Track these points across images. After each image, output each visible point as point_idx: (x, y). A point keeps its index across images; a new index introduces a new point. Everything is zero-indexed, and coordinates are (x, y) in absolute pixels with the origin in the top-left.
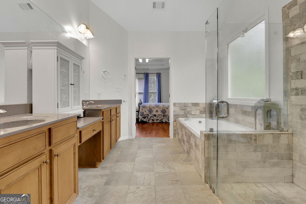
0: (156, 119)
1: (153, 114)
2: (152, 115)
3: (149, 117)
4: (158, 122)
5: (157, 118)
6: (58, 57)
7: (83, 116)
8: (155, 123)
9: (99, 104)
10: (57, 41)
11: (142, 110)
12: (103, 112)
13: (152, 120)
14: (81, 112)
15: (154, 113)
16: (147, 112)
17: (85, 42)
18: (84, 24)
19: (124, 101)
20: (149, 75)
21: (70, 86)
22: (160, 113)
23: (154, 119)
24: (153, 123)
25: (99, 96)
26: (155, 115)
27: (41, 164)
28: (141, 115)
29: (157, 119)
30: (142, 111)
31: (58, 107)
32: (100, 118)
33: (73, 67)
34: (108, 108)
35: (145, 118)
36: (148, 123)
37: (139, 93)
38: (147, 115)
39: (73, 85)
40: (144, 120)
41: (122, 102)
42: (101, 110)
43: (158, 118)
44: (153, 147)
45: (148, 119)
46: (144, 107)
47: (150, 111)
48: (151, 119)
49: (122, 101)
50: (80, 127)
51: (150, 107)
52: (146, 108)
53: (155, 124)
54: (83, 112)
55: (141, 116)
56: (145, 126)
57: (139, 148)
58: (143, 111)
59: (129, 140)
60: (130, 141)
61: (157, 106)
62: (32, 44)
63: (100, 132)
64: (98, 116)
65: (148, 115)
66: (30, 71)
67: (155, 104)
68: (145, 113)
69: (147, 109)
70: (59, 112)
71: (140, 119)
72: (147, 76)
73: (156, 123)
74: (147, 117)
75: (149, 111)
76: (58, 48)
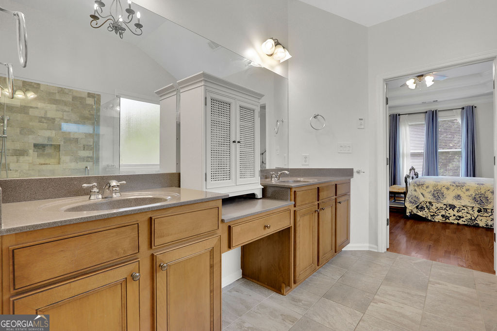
0: (454, 215)
1: (445, 202)
2: (442, 206)
3: (434, 207)
4: (460, 222)
5: (457, 214)
6: (206, 98)
7: (261, 197)
8: (453, 223)
9: (299, 176)
10: (202, 72)
11: (415, 190)
12: (295, 191)
13: (443, 216)
14: (256, 189)
15: (450, 200)
16: (429, 198)
17: (278, 71)
18: (272, 38)
19: (358, 172)
20: (440, 114)
21: (233, 145)
22: (466, 201)
23: (449, 215)
24: (445, 223)
25: (305, 161)
26: (453, 207)
27: (126, 278)
28: (411, 202)
29: (460, 217)
30: (414, 193)
31: (206, 180)
32: (288, 204)
33: (238, 112)
34: (313, 185)
35: (422, 209)
36: (430, 221)
37: (414, 155)
38: (428, 204)
39: (238, 142)
40: (420, 214)
41: (355, 174)
42: (290, 188)
43: (460, 214)
44: (429, 288)
45: (432, 214)
46: (418, 185)
47: (438, 194)
48: (440, 214)
49: (355, 170)
50: (227, 220)
51: (436, 186)
52: (425, 188)
53: (452, 226)
54: (261, 190)
55: (411, 204)
56: (422, 226)
57: (388, 279)
58: (418, 193)
59: (369, 252)
60: (372, 256)
61: (460, 186)
62: (179, 86)
63: (289, 229)
64: (286, 200)
65: (430, 203)
66: (178, 125)
67: (453, 181)
68: (422, 199)
69: (428, 190)
70: (208, 188)
71: (408, 211)
72: (432, 117)
73: (455, 226)
74: (429, 209)
75: (433, 195)
76: (208, 84)
